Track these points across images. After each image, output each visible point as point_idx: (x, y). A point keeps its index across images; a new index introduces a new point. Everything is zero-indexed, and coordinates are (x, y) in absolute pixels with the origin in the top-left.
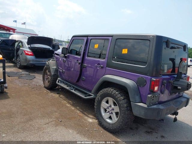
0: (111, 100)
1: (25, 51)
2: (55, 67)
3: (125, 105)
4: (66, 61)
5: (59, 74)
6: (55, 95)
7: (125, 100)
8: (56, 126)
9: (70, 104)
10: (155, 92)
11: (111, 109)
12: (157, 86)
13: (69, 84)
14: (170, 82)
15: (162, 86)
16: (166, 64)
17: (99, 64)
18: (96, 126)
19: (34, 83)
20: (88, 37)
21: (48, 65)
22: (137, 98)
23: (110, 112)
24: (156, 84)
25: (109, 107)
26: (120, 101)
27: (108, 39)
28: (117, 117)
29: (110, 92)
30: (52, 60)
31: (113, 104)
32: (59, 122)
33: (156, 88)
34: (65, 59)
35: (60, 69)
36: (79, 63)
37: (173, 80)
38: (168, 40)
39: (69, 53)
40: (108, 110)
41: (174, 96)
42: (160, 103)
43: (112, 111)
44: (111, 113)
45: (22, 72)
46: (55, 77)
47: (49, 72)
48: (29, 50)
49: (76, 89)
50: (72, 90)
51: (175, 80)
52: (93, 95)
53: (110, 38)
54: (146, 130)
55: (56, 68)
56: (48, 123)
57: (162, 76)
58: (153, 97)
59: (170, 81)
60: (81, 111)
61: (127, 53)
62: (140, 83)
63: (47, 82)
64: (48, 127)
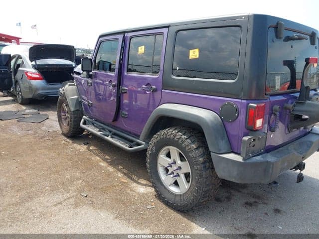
0: (174, 151)
1: (26, 73)
2: (76, 97)
3: (201, 159)
4: (91, 83)
5: (84, 109)
6: (81, 148)
7: (200, 149)
8: (76, 207)
9: (107, 162)
10: (257, 130)
11: (176, 168)
12: (259, 119)
13: (102, 125)
14: (286, 108)
15: (270, 118)
16: (278, 74)
17: (148, 84)
18: (152, 200)
19: (45, 128)
20: (126, 34)
21: (64, 95)
22: (223, 144)
23: (175, 174)
24: (258, 115)
25: (172, 164)
26: (191, 151)
27: (162, 34)
28: (188, 182)
29: (172, 136)
30: (70, 85)
31: (179, 159)
32: (82, 198)
33: (259, 123)
34: (90, 81)
35: (84, 99)
36: (114, 86)
37: (292, 103)
38: (278, 23)
39: (95, 68)
40: (171, 170)
41: (296, 133)
42: (269, 150)
43: (178, 172)
44: (176, 176)
45: (25, 110)
46: (78, 115)
47: (67, 106)
48: (34, 71)
49: (114, 135)
50: (108, 136)
51: (296, 103)
52: (144, 143)
53: (165, 31)
54: (245, 201)
55: (78, 98)
56: (61, 203)
57: (271, 98)
58: (254, 140)
59: (286, 105)
60: (125, 174)
61: (198, 57)
62: (227, 115)
63: (65, 124)
64: (60, 210)
